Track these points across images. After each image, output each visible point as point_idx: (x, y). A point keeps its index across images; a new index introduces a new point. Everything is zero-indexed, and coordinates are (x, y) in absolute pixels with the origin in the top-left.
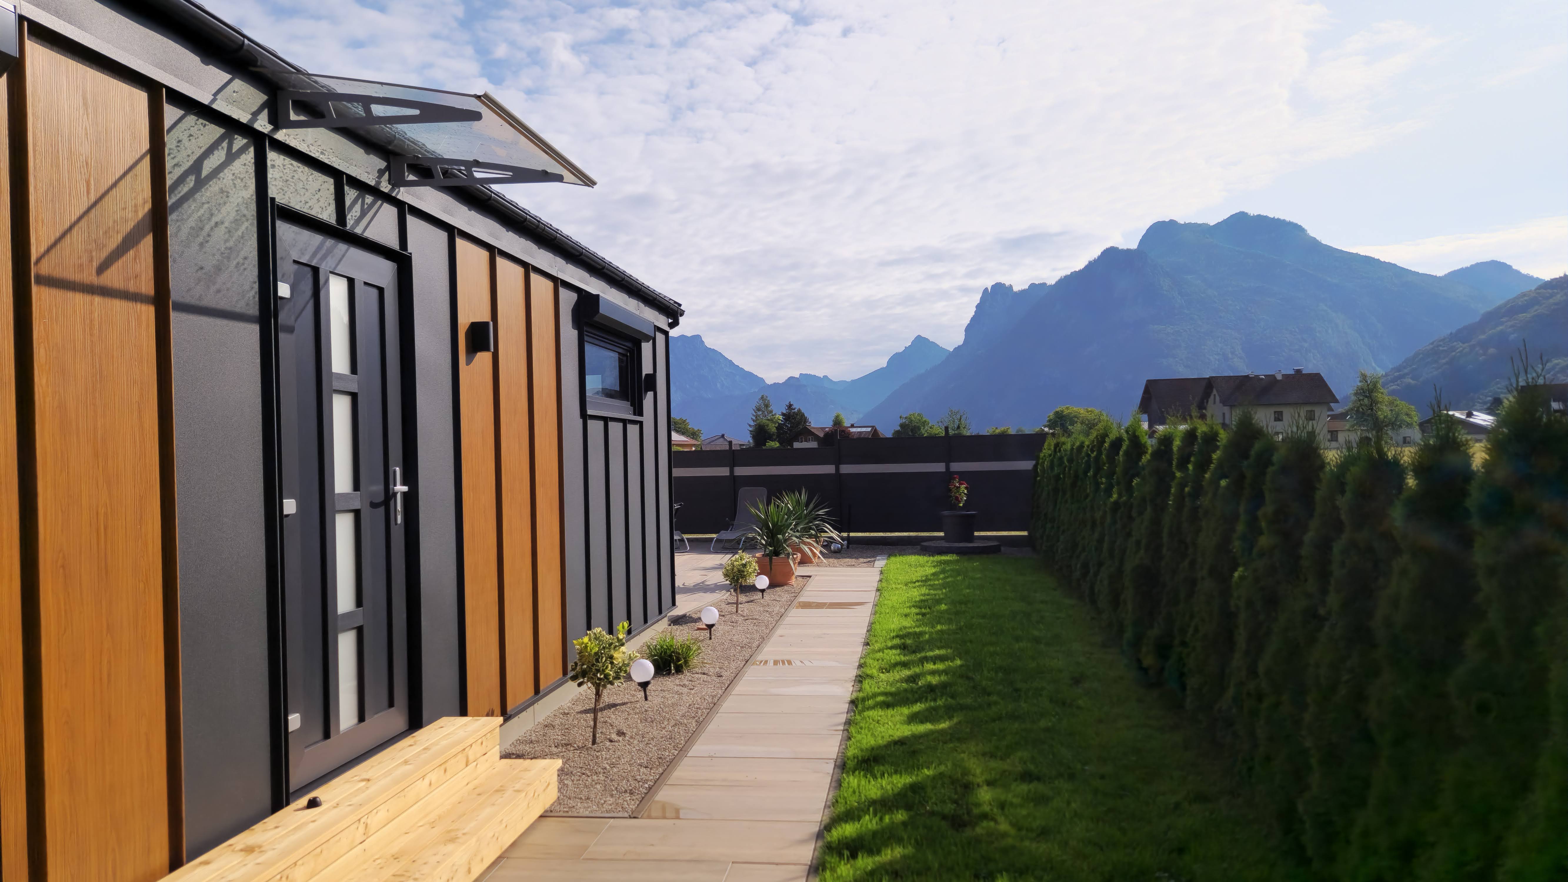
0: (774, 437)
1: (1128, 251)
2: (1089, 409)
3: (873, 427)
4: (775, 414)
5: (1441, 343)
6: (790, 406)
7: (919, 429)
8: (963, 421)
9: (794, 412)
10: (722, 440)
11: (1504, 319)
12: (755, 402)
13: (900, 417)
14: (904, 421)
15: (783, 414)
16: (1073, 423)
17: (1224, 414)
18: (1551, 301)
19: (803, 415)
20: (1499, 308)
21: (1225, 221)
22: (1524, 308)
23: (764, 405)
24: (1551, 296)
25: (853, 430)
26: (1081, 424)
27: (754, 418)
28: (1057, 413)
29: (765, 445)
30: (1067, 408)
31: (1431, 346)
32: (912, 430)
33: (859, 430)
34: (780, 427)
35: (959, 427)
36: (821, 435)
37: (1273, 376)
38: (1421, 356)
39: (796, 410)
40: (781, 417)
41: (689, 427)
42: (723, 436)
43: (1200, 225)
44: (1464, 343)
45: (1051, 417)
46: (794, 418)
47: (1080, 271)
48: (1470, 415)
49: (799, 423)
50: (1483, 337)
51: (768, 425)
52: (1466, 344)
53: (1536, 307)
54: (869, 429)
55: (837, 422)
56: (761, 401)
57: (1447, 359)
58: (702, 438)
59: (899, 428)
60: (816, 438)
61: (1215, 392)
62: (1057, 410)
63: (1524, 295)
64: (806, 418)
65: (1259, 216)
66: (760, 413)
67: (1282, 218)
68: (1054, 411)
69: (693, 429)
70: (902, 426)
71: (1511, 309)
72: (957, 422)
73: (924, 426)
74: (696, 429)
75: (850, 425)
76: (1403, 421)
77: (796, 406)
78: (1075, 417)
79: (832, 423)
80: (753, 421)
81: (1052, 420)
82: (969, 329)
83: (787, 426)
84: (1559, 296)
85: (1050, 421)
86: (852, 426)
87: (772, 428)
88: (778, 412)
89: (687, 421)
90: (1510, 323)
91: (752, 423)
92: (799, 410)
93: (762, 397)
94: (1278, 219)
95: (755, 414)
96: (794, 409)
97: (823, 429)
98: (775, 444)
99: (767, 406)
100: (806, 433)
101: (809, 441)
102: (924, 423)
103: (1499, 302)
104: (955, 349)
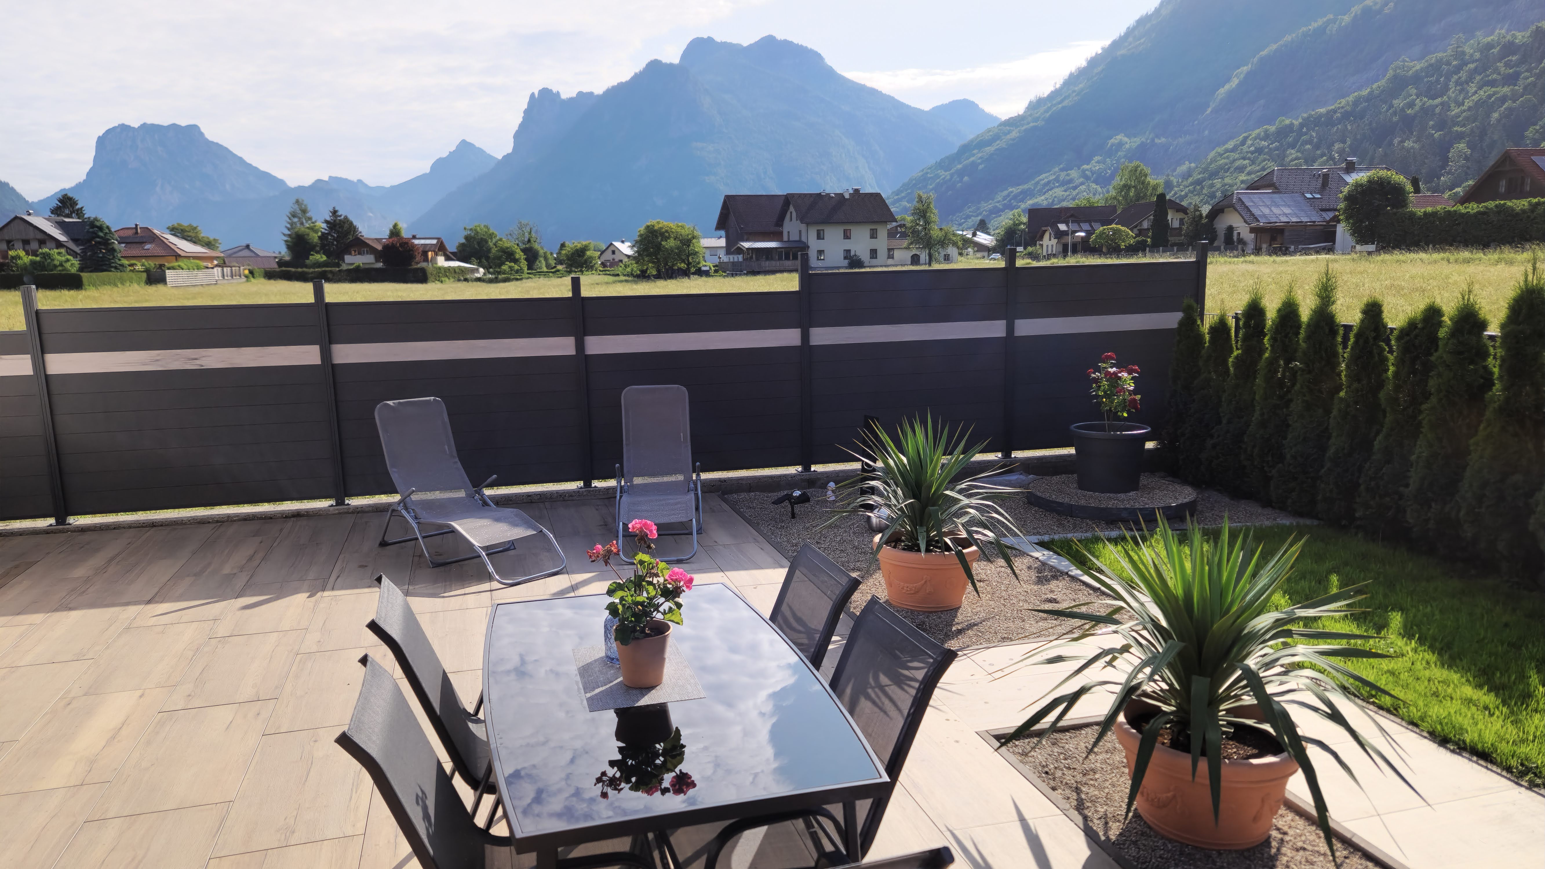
0: (318, 249)
1: (671, 65)
2: (680, 224)
3: (438, 239)
4: (316, 222)
5: (929, 171)
6: (334, 212)
7: (487, 242)
8: (533, 235)
9: (340, 220)
10: (247, 250)
11: (975, 152)
12: (289, 206)
13: (465, 229)
14: (469, 232)
15: (327, 222)
16: (666, 238)
17: (800, 231)
18: (1008, 137)
19: (351, 223)
20: (972, 141)
21: (756, 43)
22: (989, 143)
23: (300, 212)
24: (1009, 132)
25: (416, 242)
26: (675, 239)
27: (289, 226)
28: (648, 226)
29: (308, 259)
30: (658, 223)
31: (921, 173)
32: (479, 243)
33: (423, 242)
34: (323, 237)
35: (529, 241)
36: (379, 247)
37: (842, 195)
38: (914, 182)
39: (342, 217)
40: (324, 226)
41: (202, 235)
42: (248, 247)
43: (734, 45)
44: (946, 171)
45: (642, 232)
46: (342, 227)
47: (626, 82)
48: (974, 235)
49: (348, 233)
50: (960, 166)
51: (308, 235)
52: (948, 173)
53: (998, 142)
54: (434, 242)
55: (395, 232)
56: (297, 206)
57: (933, 185)
58: (221, 248)
59: (463, 241)
60: (372, 250)
61: (792, 209)
62: (649, 224)
63: (989, 130)
64: (355, 227)
65: (785, 40)
66: (296, 220)
67: (804, 45)
68: (645, 225)
69: (208, 238)
70: (467, 238)
71: (980, 143)
72: (527, 235)
73: (491, 239)
74: (211, 238)
75: (411, 237)
76: (950, 239)
77: (342, 212)
78: (667, 231)
79: (388, 233)
80: (289, 229)
81: (642, 235)
82: (517, 136)
83: (332, 236)
84: (1014, 133)
85: (641, 235)
86: (414, 237)
87: (315, 237)
88: (320, 219)
89: (199, 228)
90: (980, 155)
91: (288, 232)
92: (346, 217)
93: (297, 201)
94: (801, 46)
95: (289, 221)
96: (340, 216)
97: (378, 240)
98: (322, 257)
99: (304, 211)
100: (360, 245)
101: (364, 253)
102: (491, 236)
103: (971, 137)
104: (504, 157)
